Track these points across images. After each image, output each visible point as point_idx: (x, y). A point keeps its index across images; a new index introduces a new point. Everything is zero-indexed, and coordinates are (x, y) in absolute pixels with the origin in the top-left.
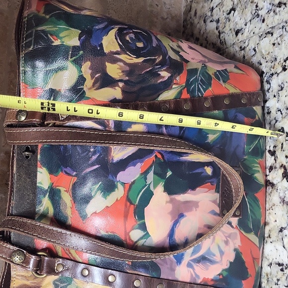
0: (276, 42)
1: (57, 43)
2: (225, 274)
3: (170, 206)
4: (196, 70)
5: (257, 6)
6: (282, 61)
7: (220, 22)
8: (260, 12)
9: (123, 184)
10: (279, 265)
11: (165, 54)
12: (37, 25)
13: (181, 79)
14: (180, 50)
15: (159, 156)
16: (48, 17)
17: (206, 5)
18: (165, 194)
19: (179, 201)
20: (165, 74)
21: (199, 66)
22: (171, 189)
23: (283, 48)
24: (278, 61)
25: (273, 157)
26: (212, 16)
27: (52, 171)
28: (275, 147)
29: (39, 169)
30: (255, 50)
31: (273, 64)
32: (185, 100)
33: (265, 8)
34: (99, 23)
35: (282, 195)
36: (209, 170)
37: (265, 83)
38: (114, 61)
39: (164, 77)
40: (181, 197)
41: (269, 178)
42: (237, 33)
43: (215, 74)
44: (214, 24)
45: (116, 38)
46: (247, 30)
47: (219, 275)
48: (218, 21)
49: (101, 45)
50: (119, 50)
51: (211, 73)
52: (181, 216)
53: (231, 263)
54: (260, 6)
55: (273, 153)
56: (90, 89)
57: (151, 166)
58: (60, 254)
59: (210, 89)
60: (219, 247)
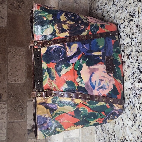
0: (121, 12)
1: (45, 19)
2: (110, 93)
3: (89, 70)
4: (93, 25)
5: (113, 1)
6: (123, 19)
7: (102, 9)
8: (115, 3)
9: (72, 64)
10: (129, 89)
11: (82, 20)
12: (38, 14)
13: (88, 28)
14: (87, 19)
15: (83, 54)
16: (41, 11)
17: (96, 4)
18: (87, 66)
19: (92, 68)
20: (83, 27)
21: (94, 24)
22: (89, 64)
23: (123, 14)
24: (122, 19)
25: (124, 52)
26: (99, 8)
27: (47, 62)
28: (124, 49)
29: (42, 63)
30: (114, 17)
31: (120, 20)
32: (90, 35)
33: (116, 1)
34: (59, 12)
35: (128, 64)
36: (101, 58)
37: (119, 28)
38: (65, 24)
39: (82, 28)
40: (92, 67)
41: (123, 60)
42: (108, 12)
43: (100, 26)
44: (100, 11)
45: (65, 16)
46: (111, 10)
47: (108, 93)
48: (101, 9)
49: (60, 19)
50: (66, 20)
51: (99, 26)
52: (93, 73)
53: (112, 89)
54: (115, 1)
55: (124, 51)
56: (58, 33)
57: (81, 57)
58: (53, 90)
59: (99, 31)
60: (107, 83)
